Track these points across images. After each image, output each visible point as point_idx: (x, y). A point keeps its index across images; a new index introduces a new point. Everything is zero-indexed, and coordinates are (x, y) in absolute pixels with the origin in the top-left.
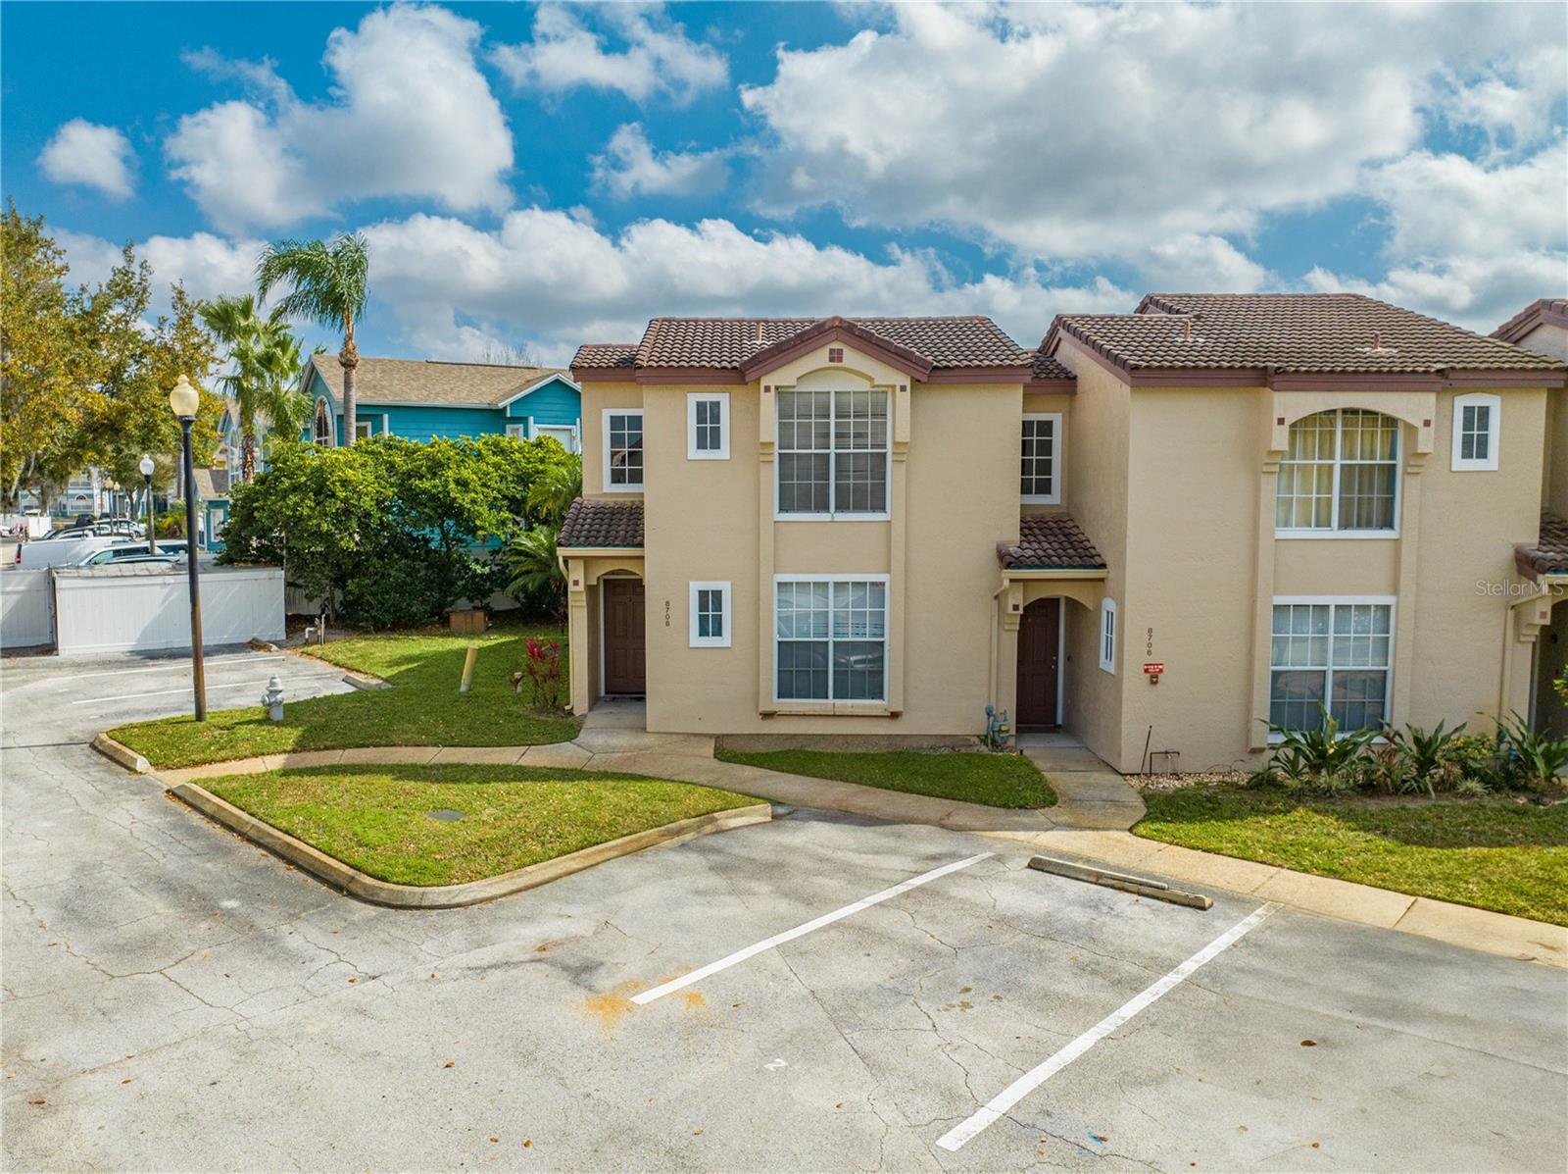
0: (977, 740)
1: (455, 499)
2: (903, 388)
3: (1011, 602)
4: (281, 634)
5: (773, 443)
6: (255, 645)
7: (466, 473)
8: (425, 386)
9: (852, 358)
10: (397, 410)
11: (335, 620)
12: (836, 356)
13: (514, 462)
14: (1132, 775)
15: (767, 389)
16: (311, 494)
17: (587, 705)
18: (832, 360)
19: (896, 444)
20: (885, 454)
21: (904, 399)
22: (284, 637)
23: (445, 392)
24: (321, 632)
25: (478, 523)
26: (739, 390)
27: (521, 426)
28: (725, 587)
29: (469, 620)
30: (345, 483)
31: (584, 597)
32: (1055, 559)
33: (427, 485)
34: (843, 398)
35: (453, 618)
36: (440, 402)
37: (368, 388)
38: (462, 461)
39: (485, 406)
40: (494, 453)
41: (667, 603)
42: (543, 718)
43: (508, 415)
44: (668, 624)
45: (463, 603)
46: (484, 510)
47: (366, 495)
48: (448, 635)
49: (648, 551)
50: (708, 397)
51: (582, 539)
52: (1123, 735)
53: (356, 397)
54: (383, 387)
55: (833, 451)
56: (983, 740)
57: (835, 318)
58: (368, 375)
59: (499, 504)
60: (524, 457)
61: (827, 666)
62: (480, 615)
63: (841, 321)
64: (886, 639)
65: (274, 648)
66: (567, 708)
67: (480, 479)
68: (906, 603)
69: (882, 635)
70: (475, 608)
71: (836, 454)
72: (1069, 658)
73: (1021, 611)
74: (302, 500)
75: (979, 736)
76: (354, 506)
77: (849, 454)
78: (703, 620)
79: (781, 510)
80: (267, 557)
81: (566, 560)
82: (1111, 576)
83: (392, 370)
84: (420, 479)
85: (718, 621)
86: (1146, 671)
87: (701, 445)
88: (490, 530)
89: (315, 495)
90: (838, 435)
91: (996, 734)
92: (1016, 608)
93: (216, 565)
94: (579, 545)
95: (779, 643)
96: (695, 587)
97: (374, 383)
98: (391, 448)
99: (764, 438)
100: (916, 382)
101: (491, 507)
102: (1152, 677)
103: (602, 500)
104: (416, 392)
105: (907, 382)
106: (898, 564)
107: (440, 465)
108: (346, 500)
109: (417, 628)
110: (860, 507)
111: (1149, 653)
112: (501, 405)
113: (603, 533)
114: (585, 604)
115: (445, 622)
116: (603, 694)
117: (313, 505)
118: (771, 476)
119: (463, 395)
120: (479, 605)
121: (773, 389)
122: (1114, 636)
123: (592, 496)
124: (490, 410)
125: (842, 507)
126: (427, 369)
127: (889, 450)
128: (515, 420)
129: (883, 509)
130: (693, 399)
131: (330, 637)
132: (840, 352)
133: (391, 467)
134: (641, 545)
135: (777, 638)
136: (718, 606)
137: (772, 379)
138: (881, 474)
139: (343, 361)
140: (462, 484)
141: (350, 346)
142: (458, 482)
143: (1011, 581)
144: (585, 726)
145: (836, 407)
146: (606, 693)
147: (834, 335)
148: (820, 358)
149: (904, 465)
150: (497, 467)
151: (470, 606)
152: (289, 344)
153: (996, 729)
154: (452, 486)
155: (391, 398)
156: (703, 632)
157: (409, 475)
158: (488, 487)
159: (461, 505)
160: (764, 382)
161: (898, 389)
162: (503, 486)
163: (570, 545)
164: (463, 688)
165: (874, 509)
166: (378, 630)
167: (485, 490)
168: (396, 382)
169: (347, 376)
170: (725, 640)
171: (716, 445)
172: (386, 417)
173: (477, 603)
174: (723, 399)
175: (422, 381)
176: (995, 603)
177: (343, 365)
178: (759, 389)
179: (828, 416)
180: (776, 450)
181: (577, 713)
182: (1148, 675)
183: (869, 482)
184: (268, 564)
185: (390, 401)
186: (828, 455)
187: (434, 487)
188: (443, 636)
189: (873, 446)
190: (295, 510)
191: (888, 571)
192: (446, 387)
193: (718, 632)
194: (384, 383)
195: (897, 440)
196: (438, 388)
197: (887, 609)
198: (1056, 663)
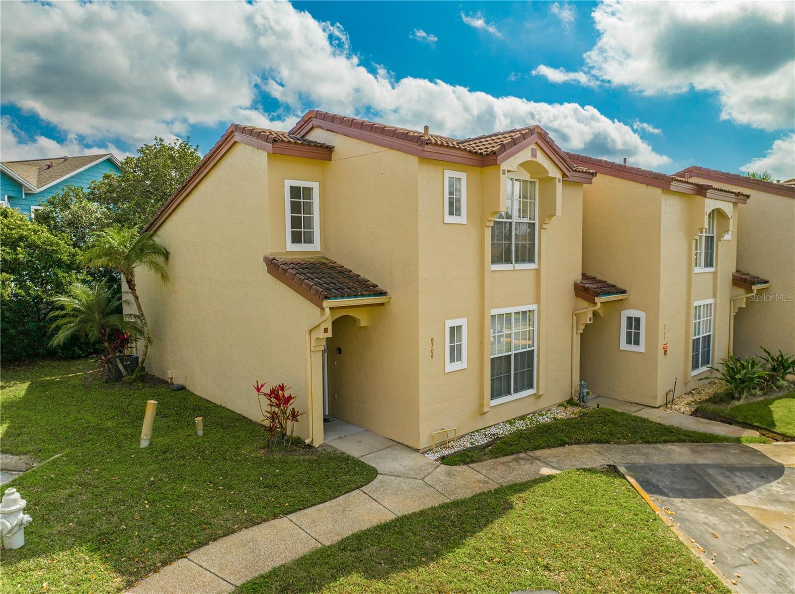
2: (560, 180)
3: (589, 316)
9: (540, 156)
12: (534, 153)
15: (504, 172)
17: (322, 436)
18: (533, 156)
20: (534, 224)
21: (559, 188)
26: (472, 171)
28: (464, 323)
41: (432, 340)
44: (432, 357)
50: (455, 175)
52: (658, 385)
55: (514, 221)
61: (511, 372)
64: (535, 348)
66: (308, 441)
69: (533, 345)
77: (520, 223)
78: (452, 350)
79: (492, 262)
85: (460, 349)
86: (664, 348)
87: (450, 212)
92: (590, 319)
95: (491, 359)
96: (448, 325)
102: (665, 351)
105: (561, 176)
110: (523, 260)
111: (665, 338)
122: (642, 331)
123: (278, 254)
125: (516, 259)
127: (537, 221)
129: (533, 261)
130: (448, 175)
132: (535, 150)
136: (460, 338)
137: (507, 165)
148: (528, 153)
156: (452, 360)
160: (503, 167)
161: (557, 180)
164: (146, 444)
165: (529, 261)
170: (464, 364)
171: (458, 212)
174: (463, 178)
176: (574, 318)
178: (500, 172)
181: (317, 444)
183: (527, 242)
186: (512, 223)
189: (530, 218)
191: (537, 303)
193: (460, 357)
197: (536, 328)
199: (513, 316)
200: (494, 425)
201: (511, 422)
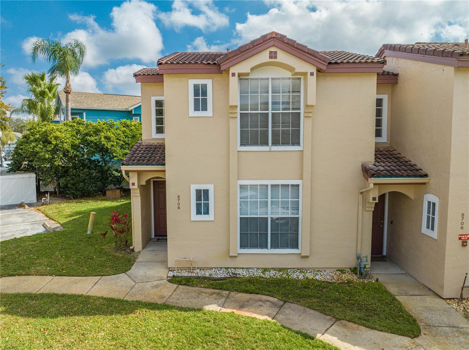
0: (349, 270)
1: (104, 144)
2: (312, 74)
3: (371, 196)
4: (34, 199)
5: (237, 106)
6: (21, 206)
7: (109, 134)
8: (101, 102)
9: (283, 57)
10: (88, 110)
11: (59, 194)
12: (273, 55)
13: (132, 130)
14: (450, 299)
15: (233, 75)
16: (41, 142)
17: (141, 246)
18: (271, 57)
19: (307, 106)
20: (299, 113)
21: (312, 80)
22: (36, 201)
23: (109, 104)
24: (48, 200)
25: (114, 154)
26: (217, 77)
27: (138, 118)
28: (210, 187)
29: (114, 193)
30: (56, 138)
31: (138, 191)
32: (397, 171)
33: (92, 139)
34: (277, 82)
35: (107, 192)
36: (106, 108)
37: (78, 102)
38: (109, 129)
39: (124, 110)
40: (124, 127)
41: (179, 197)
42: (117, 254)
43: (133, 113)
44: (179, 208)
45: (112, 186)
46: (118, 149)
47: (66, 143)
48: (104, 200)
49: (167, 167)
50: (200, 82)
51: (136, 161)
52: (445, 276)
53: (71, 105)
54: (84, 102)
55: (270, 112)
56: (354, 270)
57: (273, 33)
58: (79, 98)
59: (124, 146)
60: (136, 128)
61: (267, 231)
62: (118, 191)
63: (277, 34)
64: (300, 216)
65: (27, 207)
66: (131, 248)
67: (116, 136)
68: (311, 196)
69: (298, 214)
70: (117, 188)
71: (272, 113)
72: (391, 222)
73: (377, 201)
74: (37, 145)
75: (350, 268)
76: (61, 147)
77: (279, 113)
78: (198, 206)
79: (242, 145)
80: (30, 169)
81: (127, 172)
82: (432, 181)
83: (89, 96)
84: (90, 136)
85: (207, 206)
86: (460, 239)
87: (196, 109)
88: (119, 157)
89: (43, 143)
90: (274, 103)
91: (362, 269)
92: (374, 199)
93: (8, 172)
94: (133, 164)
95: (241, 218)
96: (194, 188)
97: (80, 101)
98: (80, 124)
99: (231, 103)
100: (319, 71)
101: (122, 147)
102: (463, 242)
103: (152, 142)
104: (97, 104)
105: (314, 70)
106: (307, 175)
107: (99, 131)
108: (56, 145)
109: (92, 197)
110: (285, 143)
111: (462, 228)
112: (130, 109)
113: (148, 158)
114: (139, 195)
115: (104, 194)
116: (153, 236)
117: (41, 147)
118: (236, 125)
119: (116, 106)
120: (118, 187)
121: (237, 75)
122: (436, 217)
123: (148, 140)
124: (126, 111)
125: (275, 143)
126: (103, 96)
127: (302, 111)
128: (136, 115)
129: (298, 144)
130: (192, 82)
131: (51, 201)
132: (276, 53)
133: (78, 132)
134: (164, 164)
135: (239, 216)
136: (207, 198)
137: (236, 69)
138: (297, 123)
139: (65, 91)
140: (108, 138)
141: (68, 85)
142: (106, 138)
143: (375, 184)
144: (137, 261)
145: (272, 87)
146: (155, 236)
147: (272, 43)
148: (264, 57)
149: (311, 119)
150: (124, 132)
151: (115, 188)
152: (53, 88)
153: (362, 266)
154: (103, 139)
155: (86, 106)
156: (199, 212)
157: (87, 134)
158: (120, 140)
159: (107, 147)
160: (232, 70)
161: (309, 74)
162: (126, 140)
163: (128, 165)
164: (89, 232)
165: (293, 144)
166: (74, 198)
167: (118, 141)
168: (90, 100)
169: (67, 97)
170: (211, 217)
171: (205, 109)
172: (84, 114)
173: (118, 186)
174: (209, 82)
175: (100, 100)
176: (361, 196)
177: (66, 92)
178: (229, 74)
179: (268, 92)
180: (239, 111)
181: (136, 250)
182: (461, 241)
183: (291, 129)
184: (30, 172)
185: (85, 107)
186: (268, 114)
187: (96, 140)
188: (102, 200)
189: (293, 109)
190: (33, 149)
191: (301, 178)
192: (109, 103)
193: (207, 212)
194: (85, 101)
195: (308, 104)
196: (106, 103)
197: (300, 200)
198: (383, 224)
199: (269, 188)
200: (247, 268)
201: (265, 270)
